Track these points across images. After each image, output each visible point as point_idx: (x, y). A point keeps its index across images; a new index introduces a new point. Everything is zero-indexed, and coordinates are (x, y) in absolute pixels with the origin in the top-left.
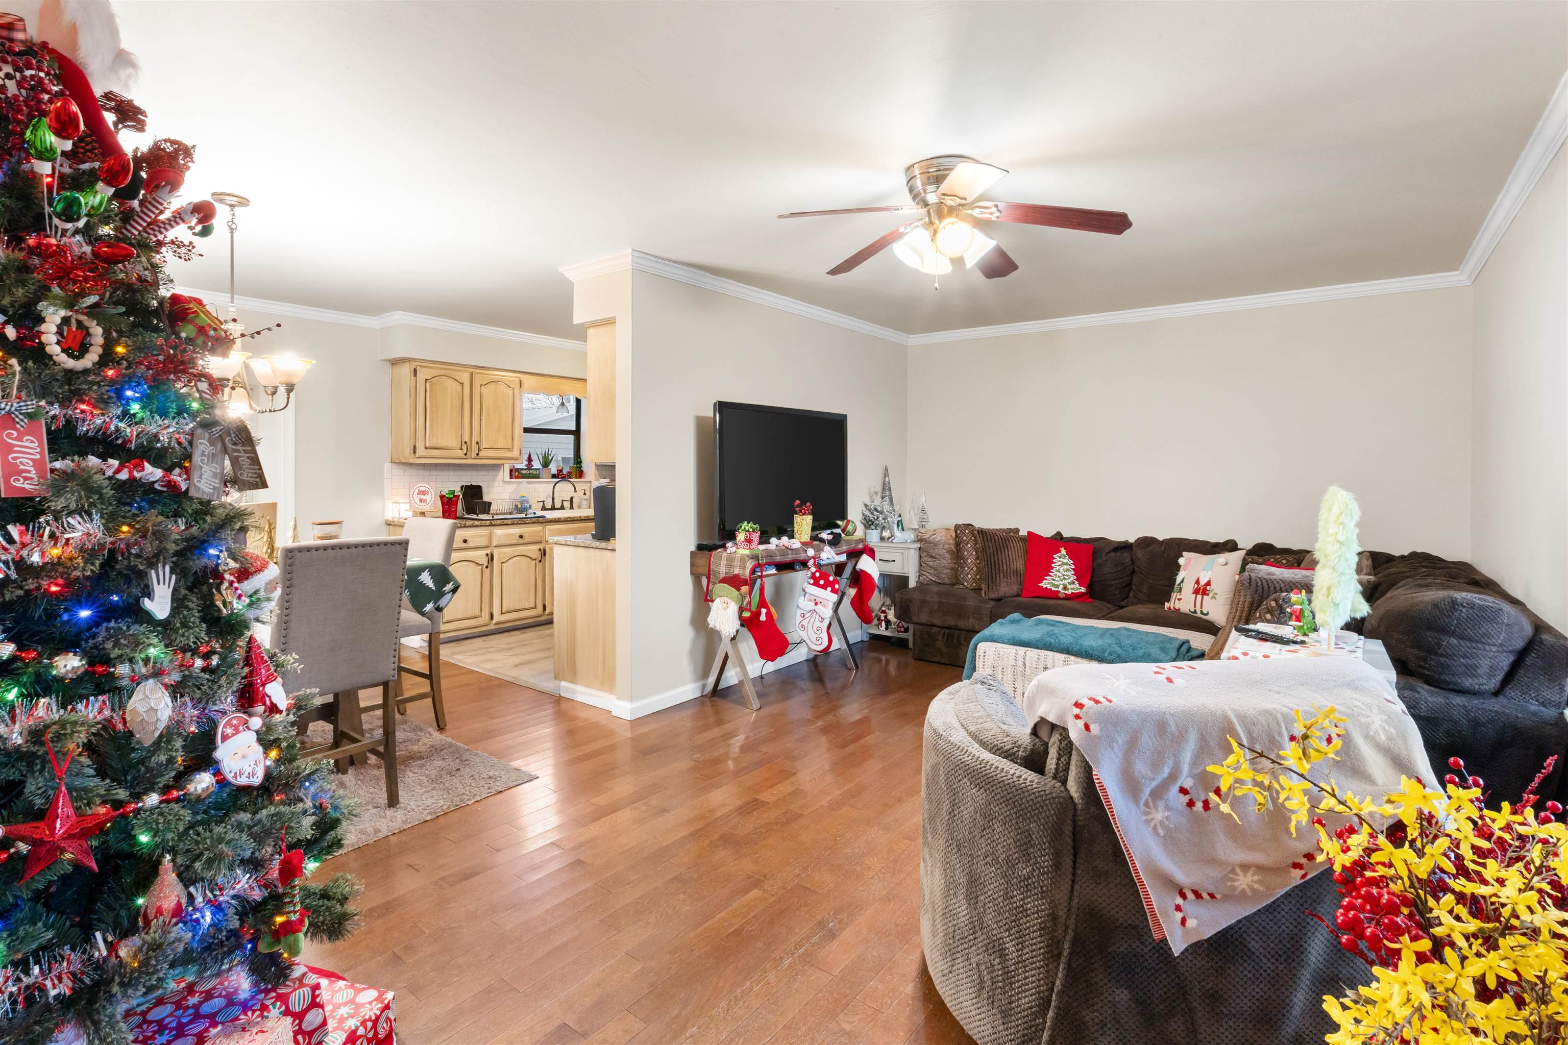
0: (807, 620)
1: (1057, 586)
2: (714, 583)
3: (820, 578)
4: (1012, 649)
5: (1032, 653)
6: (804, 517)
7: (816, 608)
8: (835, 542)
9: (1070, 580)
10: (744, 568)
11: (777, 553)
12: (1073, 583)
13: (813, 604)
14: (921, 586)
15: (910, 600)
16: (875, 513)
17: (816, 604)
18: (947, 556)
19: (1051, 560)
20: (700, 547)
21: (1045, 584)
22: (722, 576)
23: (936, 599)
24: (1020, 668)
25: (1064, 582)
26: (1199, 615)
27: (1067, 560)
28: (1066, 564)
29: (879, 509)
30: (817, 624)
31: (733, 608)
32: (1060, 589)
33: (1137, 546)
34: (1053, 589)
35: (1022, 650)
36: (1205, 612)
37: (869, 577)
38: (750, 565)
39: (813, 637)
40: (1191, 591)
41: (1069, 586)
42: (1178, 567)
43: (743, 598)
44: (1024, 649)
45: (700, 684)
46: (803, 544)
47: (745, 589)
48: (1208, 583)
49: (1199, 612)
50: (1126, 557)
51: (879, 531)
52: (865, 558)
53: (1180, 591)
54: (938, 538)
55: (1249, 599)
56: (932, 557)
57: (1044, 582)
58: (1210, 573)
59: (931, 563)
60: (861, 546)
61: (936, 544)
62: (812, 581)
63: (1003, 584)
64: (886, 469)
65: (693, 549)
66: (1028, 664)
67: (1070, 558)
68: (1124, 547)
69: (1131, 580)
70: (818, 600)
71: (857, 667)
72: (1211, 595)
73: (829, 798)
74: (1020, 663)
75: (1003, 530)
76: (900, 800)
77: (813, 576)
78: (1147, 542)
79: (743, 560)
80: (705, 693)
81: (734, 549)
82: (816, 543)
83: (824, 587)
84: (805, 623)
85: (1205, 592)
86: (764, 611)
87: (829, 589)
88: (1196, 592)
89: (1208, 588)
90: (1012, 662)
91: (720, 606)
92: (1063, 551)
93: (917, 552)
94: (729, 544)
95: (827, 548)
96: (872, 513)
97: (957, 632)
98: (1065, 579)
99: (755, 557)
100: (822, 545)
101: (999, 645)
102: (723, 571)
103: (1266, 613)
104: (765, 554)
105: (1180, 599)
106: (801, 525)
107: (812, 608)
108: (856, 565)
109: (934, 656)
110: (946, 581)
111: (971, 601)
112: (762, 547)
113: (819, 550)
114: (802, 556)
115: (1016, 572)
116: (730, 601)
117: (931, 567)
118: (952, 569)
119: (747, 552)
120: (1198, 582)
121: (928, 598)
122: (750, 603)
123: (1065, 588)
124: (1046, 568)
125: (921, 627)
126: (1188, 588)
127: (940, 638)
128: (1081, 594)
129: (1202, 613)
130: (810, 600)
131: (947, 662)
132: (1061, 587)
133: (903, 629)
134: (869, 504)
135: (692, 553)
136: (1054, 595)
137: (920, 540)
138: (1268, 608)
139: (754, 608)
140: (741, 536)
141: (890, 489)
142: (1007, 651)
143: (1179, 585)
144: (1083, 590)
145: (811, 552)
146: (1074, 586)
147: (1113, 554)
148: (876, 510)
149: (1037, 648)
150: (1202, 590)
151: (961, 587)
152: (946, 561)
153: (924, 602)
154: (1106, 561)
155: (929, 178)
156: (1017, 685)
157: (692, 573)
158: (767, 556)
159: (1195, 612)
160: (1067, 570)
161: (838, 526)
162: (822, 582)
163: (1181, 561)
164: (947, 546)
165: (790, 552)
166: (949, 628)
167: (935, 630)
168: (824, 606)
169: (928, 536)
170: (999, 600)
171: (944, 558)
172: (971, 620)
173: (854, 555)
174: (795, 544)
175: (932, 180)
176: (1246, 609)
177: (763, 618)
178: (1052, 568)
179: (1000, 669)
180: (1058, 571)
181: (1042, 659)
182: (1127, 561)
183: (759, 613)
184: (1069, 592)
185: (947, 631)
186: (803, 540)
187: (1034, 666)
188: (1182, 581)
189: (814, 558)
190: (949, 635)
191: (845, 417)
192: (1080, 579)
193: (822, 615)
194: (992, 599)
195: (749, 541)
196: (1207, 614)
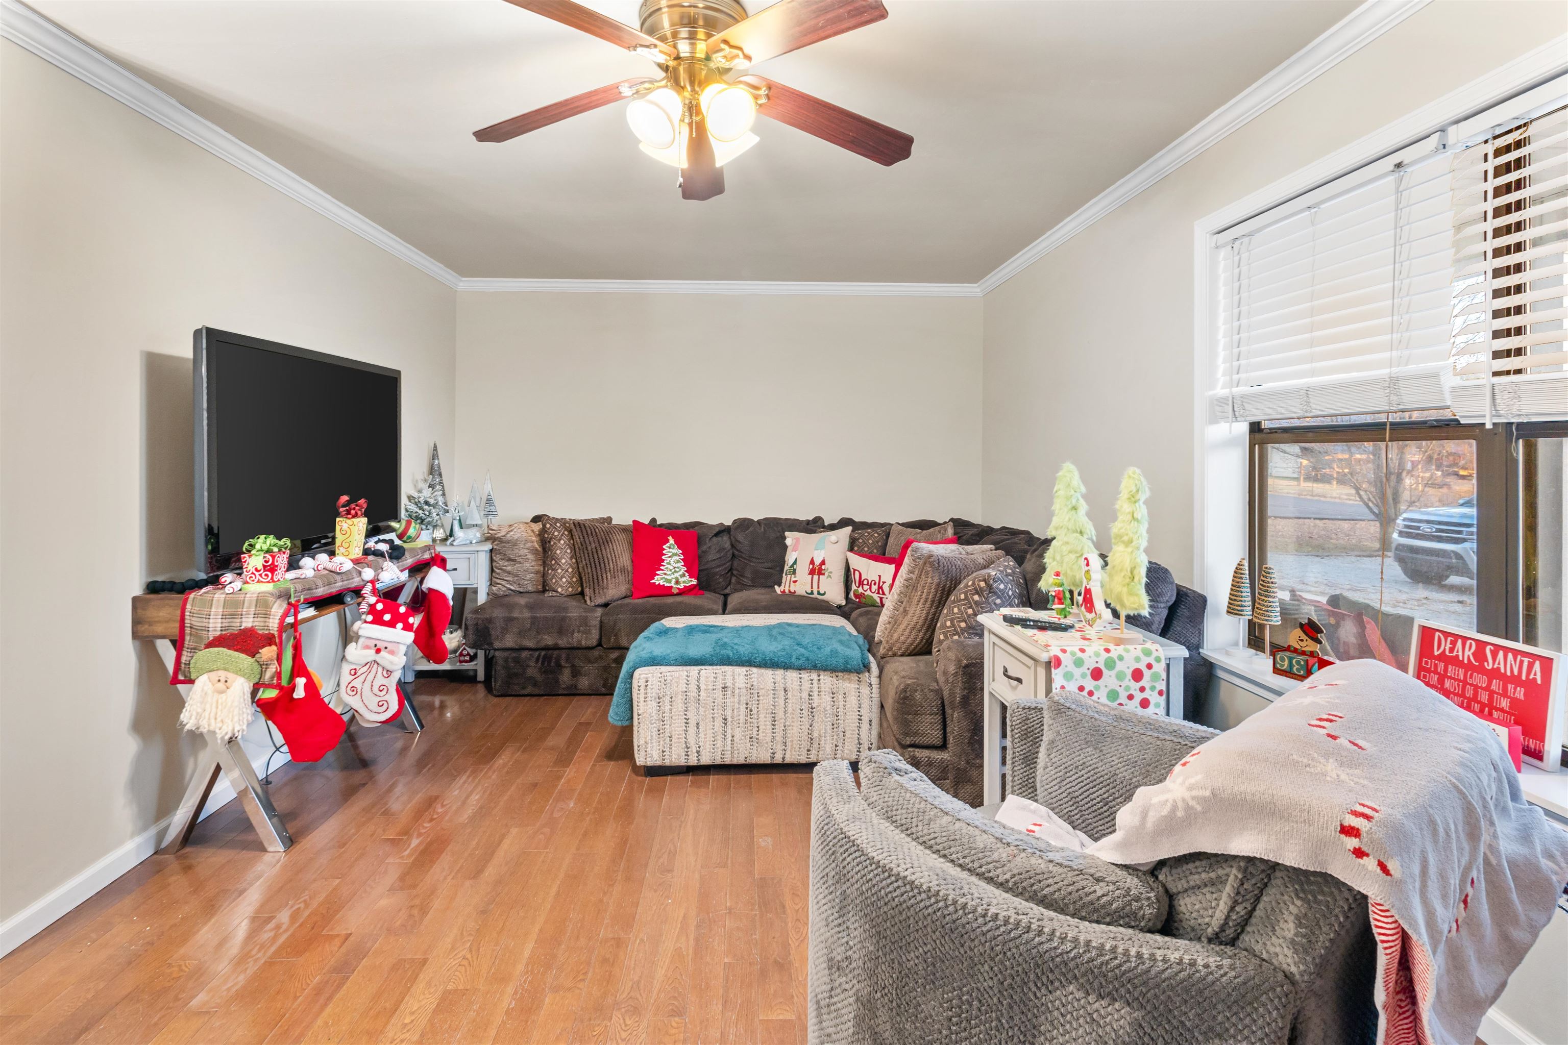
0: (362, 678)
1: (670, 581)
2: (194, 649)
3: (383, 612)
4: (680, 672)
5: (707, 672)
6: (355, 520)
7: (378, 658)
8: (396, 553)
9: (681, 573)
10: (267, 615)
11: (320, 583)
12: (684, 575)
13: (373, 651)
14: (495, 599)
15: (490, 620)
16: (426, 507)
17: (378, 651)
18: (530, 557)
19: (661, 553)
20: (153, 588)
21: (658, 580)
22: (212, 635)
23: (527, 614)
24: (693, 693)
25: (677, 575)
26: (815, 595)
27: (676, 550)
28: (676, 555)
29: (432, 501)
30: (380, 680)
31: (241, 687)
32: (673, 584)
33: (736, 529)
34: (667, 585)
35: (694, 670)
36: (822, 592)
37: (441, 596)
38: (278, 609)
39: (373, 702)
40: (807, 572)
41: (681, 580)
42: (785, 547)
43: (263, 666)
44: (697, 668)
45: (153, 831)
46: (356, 562)
47: (268, 652)
48: (823, 563)
49: (815, 592)
50: (725, 541)
51: (431, 531)
52: (435, 571)
53: (794, 572)
54: (515, 535)
55: (936, 580)
56: (510, 560)
57: (656, 577)
58: (823, 552)
59: (509, 568)
60: (427, 556)
61: (514, 543)
62: (370, 618)
63: (611, 586)
64: (435, 446)
65: (137, 590)
66: (703, 687)
67: (679, 548)
68: (723, 531)
69: (732, 565)
70: (381, 645)
71: (422, 726)
72: (827, 574)
73: (510, 990)
74: (693, 687)
75: (597, 520)
76: (619, 943)
77: (372, 609)
78: (743, 524)
79: (262, 603)
80: (164, 845)
81: (238, 585)
82: (371, 558)
83: (391, 624)
84: (357, 683)
85: (820, 572)
86: (301, 682)
87: (400, 625)
88: (812, 572)
89: (823, 567)
90: (683, 687)
91: (209, 688)
92: (672, 541)
93: (488, 555)
94: (228, 577)
95: (388, 564)
96: (421, 508)
97: (556, 653)
98: (676, 572)
99: (285, 595)
100: (380, 560)
101: (664, 669)
102: (215, 626)
103: (974, 594)
104: (299, 587)
105: (795, 582)
106: (348, 534)
107: (370, 659)
108: (421, 582)
109: (524, 688)
110: (530, 588)
111: (575, 611)
112: (291, 575)
113: (378, 569)
114: (355, 582)
115: (623, 570)
116: (231, 676)
117: (509, 573)
118: (537, 572)
119: (269, 587)
120: (812, 562)
121: (516, 614)
122: (279, 675)
123: (677, 582)
124: (657, 562)
125: (506, 654)
126: (803, 570)
127: (532, 663)
128: (693, 586)
129: (819, 593)
130: (367, 647)
131: (542, 692)
132: (674, 581)
133: (467, 658)
134: (416, 495)
135: (135, 600)
136: (665, 591)
137: (490, 538)
138: (976, 589)
139: (284, 683)
140: (254, 561)
141: (440, 475)
142: (677, 674)
143: (792, 566)
144: (694, 582)
145: (368, 574)
146: (684, 579)
147: (715, 539)
148: (427, 503)
149: (712, 664)
150: (817, 570)
151: (554, 594)
152: (529, 566)
153: (510, 620)
154: (710, 547)
155: (682, 17)
156: (690, 715)
157: (135, 635)
158: (303, 590)
159: (812, 593)
160: (678, 562)
161: (393, 530)
162: (387, 617)
163: (788, 542)
164: (529, 544)
165: (338, 578)
166: (547, 648)
167: (525, 654)
168: (392, 653)
169: (503, 533)
170: (606, 605)
171: (527, 560)
172: (576, 634)
173: (419, 569)
174: (343, 562)
175: (686, 21)
176: (933, 590)
177: (300, 693)
178: (663, 561)
179: (667, 699)
180: (669, 563)
181: (720, 677)
182: (727, 545)
183: (293, 688)
184: (681, 586)
185: (543, 653)
186: (353, 557)
187: (710, 687)
188: (795, 563)
189: (372, 582)
190: (545, 657)
191: (399, 372)
192: (691, 572)
193: (389, 667)
194: (599, 606)
195: (271, 568)
196: (824, 594)
